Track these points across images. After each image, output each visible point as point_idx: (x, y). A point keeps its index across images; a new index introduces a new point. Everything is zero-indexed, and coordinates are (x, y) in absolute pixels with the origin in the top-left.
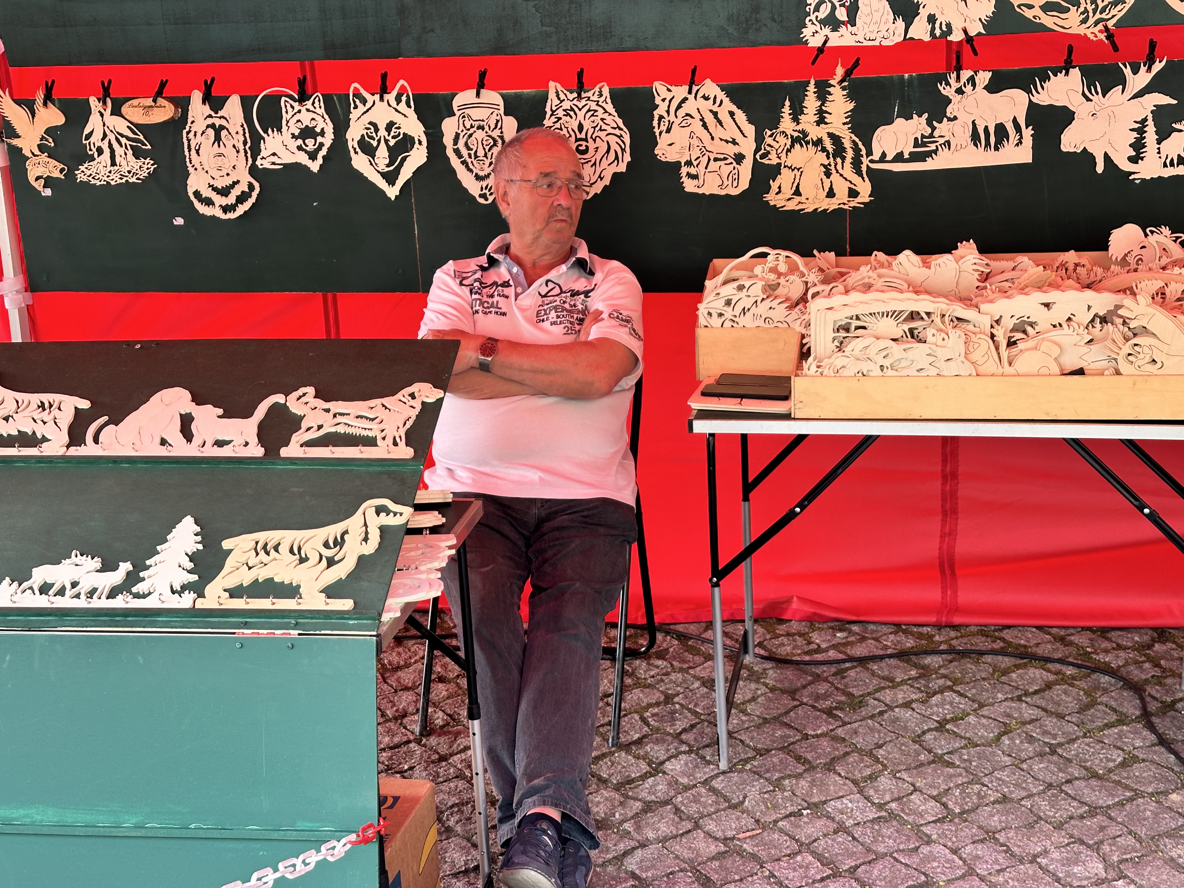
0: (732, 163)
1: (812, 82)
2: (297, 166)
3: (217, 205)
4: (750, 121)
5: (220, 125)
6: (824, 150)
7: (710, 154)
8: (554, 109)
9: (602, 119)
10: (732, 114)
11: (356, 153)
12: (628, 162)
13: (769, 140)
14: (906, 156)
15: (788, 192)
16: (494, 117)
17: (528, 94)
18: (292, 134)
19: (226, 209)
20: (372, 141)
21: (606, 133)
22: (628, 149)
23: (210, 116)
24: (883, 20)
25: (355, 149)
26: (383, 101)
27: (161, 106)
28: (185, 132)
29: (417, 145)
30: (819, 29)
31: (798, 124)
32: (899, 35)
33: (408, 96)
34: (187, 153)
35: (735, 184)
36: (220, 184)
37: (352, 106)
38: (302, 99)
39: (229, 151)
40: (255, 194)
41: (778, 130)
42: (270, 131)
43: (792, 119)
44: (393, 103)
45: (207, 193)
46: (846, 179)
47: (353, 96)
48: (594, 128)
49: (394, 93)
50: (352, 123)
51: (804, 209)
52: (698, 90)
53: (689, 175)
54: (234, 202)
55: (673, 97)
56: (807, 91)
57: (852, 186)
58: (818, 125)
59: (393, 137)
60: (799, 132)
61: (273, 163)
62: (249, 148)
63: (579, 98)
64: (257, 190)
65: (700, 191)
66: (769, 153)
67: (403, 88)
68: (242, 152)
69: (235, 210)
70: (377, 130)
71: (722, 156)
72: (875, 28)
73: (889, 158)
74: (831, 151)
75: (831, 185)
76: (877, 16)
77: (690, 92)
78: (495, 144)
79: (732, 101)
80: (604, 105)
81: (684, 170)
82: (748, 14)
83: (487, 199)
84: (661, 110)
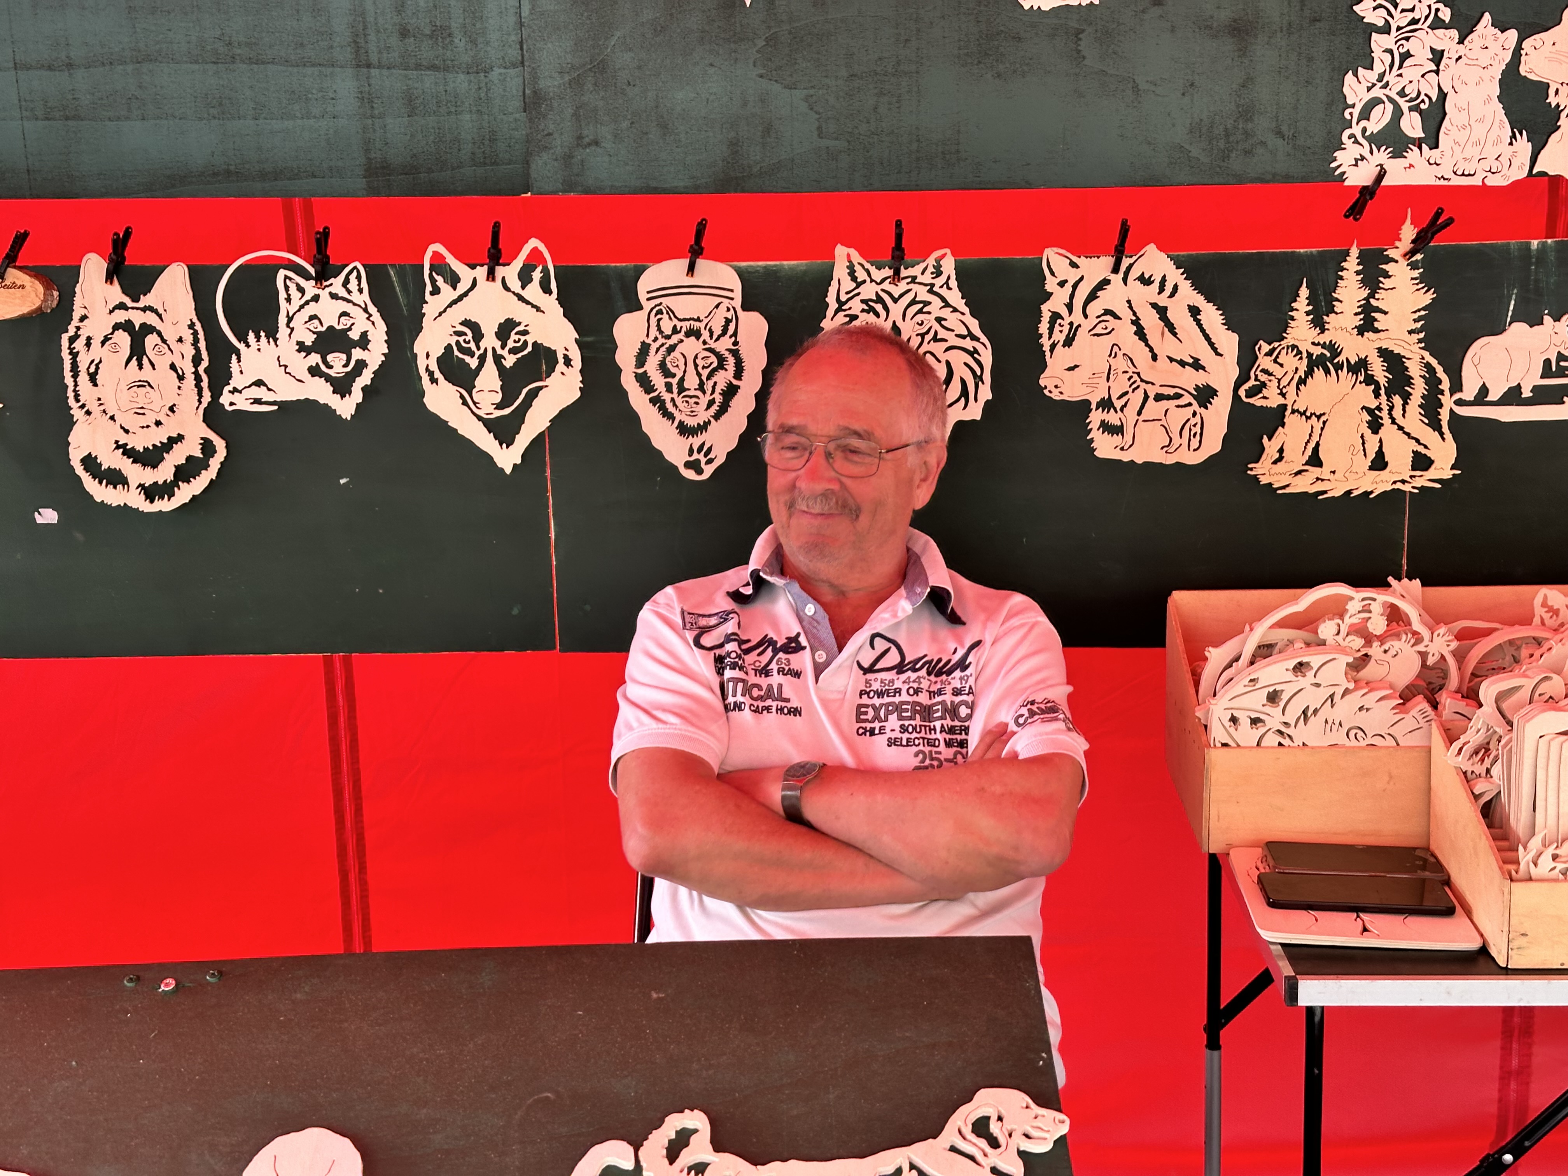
0: (1190, 404)
1: (1354, 252)
2: (309, 406)
3: (133, 483)
4: (1230, 325)
5: (143, 325)
6: (1370, 380)
7: (1148, 387)
8: (843, 298)
9: (939, 320)
10: (1194, 311)
11: (434, 381)
12: (987, 402)
13: (1265, 362)
14: (1527, 393)
15: (1296, 457)
16: (721, 314)
17: (791, 269)
18: (298, 343)
19: (151, 492)
20: (467, 359)
21: (946, 345)
22: (987, 377)
23: (122, 306)
24: (1492, 136)
25: (431, 374)
26: (494, 280)
27: (14, 286)
28: (65, 338)
29: (560, 366)
30: (1367, 154)
31: (1323, 331)
32: (1520, 168)
33: (546, 271)
34: (69, 380)
35: (1195, 443)
36: (140, 442)
37: (429, 288)
38: (323, 275)
39: (163, 378)
40: (215, 464)
41: (1284, 343)
42: (251, 337)
43: (1312, 321)
44: (515, 284)
45: (111, 459)
46: (1408, 434)
47: (432, 269)
48: (923, 336)
49: (518, 264)
50: (426, 322)
51: (1325, 492)
52: (1131, 266)
53: (1106, 427)
54: (170, 477)
55: (1082, 278)
56: (1343, 269)
57: (1421, 449)
58: (1361, 333)
59: (513, 351)
60: (1324, 346)
61: (257, 401)
62: (206, 371)
63: (896, 277)
64: (221, 453)
65: (1125, 457)
66: (1264, 385)
67: (535, 257)
68: (190, 379)
69: (171, 495)
70: (478, 336)
71: (1171, 392)
72: (1473, 152)
73: (1493, 396)
74: (1383, 382)
75: (1381, 447)
76: (1479, 131)
77: (1115, 270)
78: (721, 366)
79: (1198, 286)
80: (944, 292)
81: (1096, 417)
82: (1230, 123)
83: (700, 472)
84: (1057, 303)
